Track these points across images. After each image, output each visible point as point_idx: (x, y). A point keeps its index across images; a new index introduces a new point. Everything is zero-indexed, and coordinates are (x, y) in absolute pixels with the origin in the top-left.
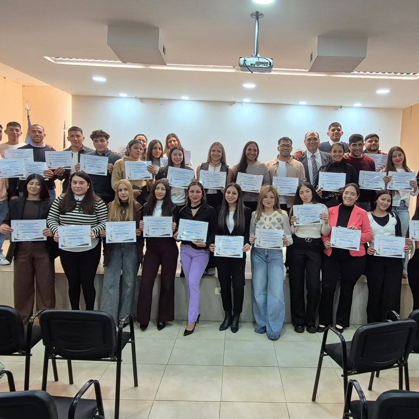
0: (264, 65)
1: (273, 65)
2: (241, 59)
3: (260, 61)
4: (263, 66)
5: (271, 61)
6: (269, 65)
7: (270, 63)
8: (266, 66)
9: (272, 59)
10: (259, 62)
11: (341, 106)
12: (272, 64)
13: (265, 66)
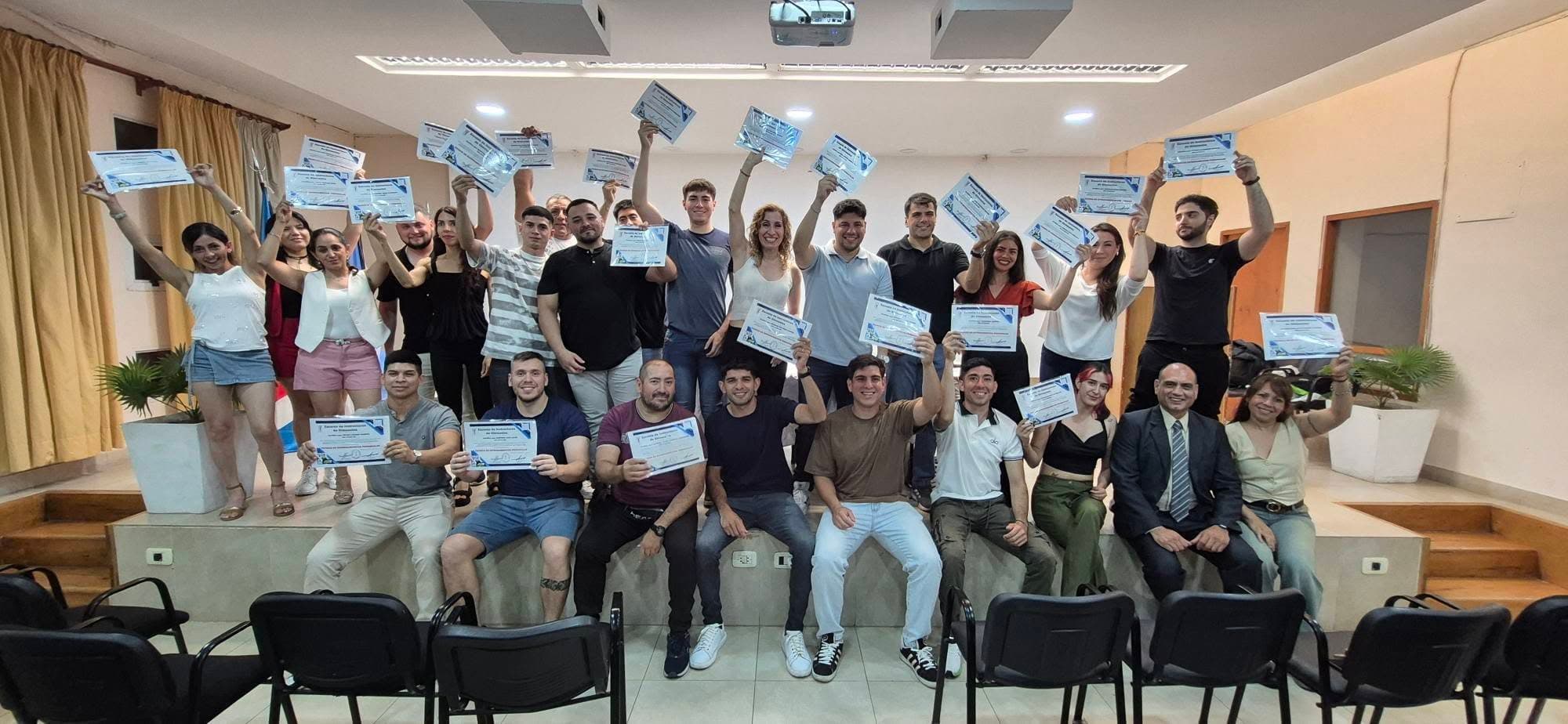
0: (834, 21)
1: (854, 19)
2: (774, 5)
3: (824, 9)
4: (831, 23)
5: (851, 7)
6: (844, 20)
7: (849, 13)
8: (839, 21)
9: (853, 3)
10: (821, 12)
11: (986, 156)
12: (852, 16)
13: (836, 23)
